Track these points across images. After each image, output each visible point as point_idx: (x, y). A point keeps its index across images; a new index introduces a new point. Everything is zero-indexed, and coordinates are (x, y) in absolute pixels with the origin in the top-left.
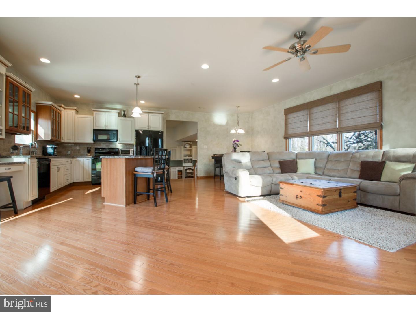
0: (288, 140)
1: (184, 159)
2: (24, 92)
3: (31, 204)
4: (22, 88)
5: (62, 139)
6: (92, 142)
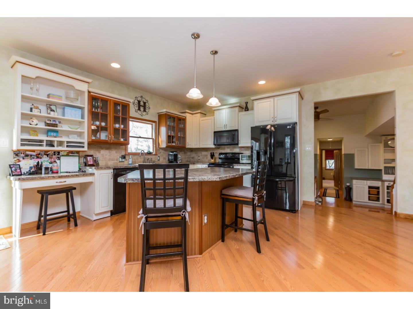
1: (385, 167)
2: (116, 104)
3: (110, 215)
4: (113, 100)
5: (187, 145)
6: (213, 146)
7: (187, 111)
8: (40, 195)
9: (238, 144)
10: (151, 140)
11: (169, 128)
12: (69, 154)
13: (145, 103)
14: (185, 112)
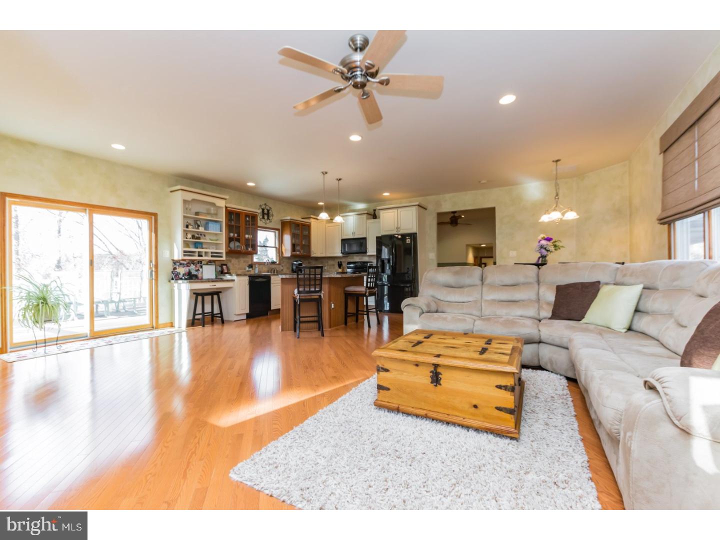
0: (672, 225)
2: (247, 215)
3: (245, 318)
4: (244, 213)
5: (312, 253)
6: (341, 255)
7: (312, 216)
8: (195, 295)
9: (366, 252)
10: (274, 249)
11: (294, 236)
12: (210, 262)
13: (268, 211)
14: (310, 218)
